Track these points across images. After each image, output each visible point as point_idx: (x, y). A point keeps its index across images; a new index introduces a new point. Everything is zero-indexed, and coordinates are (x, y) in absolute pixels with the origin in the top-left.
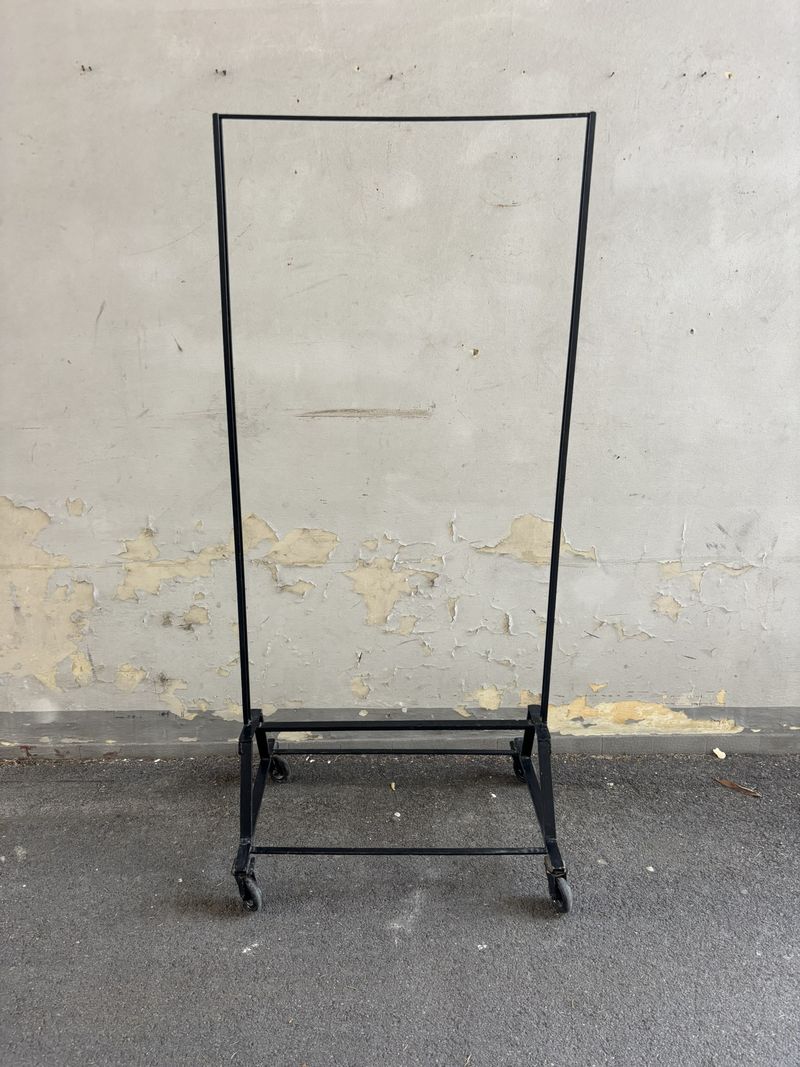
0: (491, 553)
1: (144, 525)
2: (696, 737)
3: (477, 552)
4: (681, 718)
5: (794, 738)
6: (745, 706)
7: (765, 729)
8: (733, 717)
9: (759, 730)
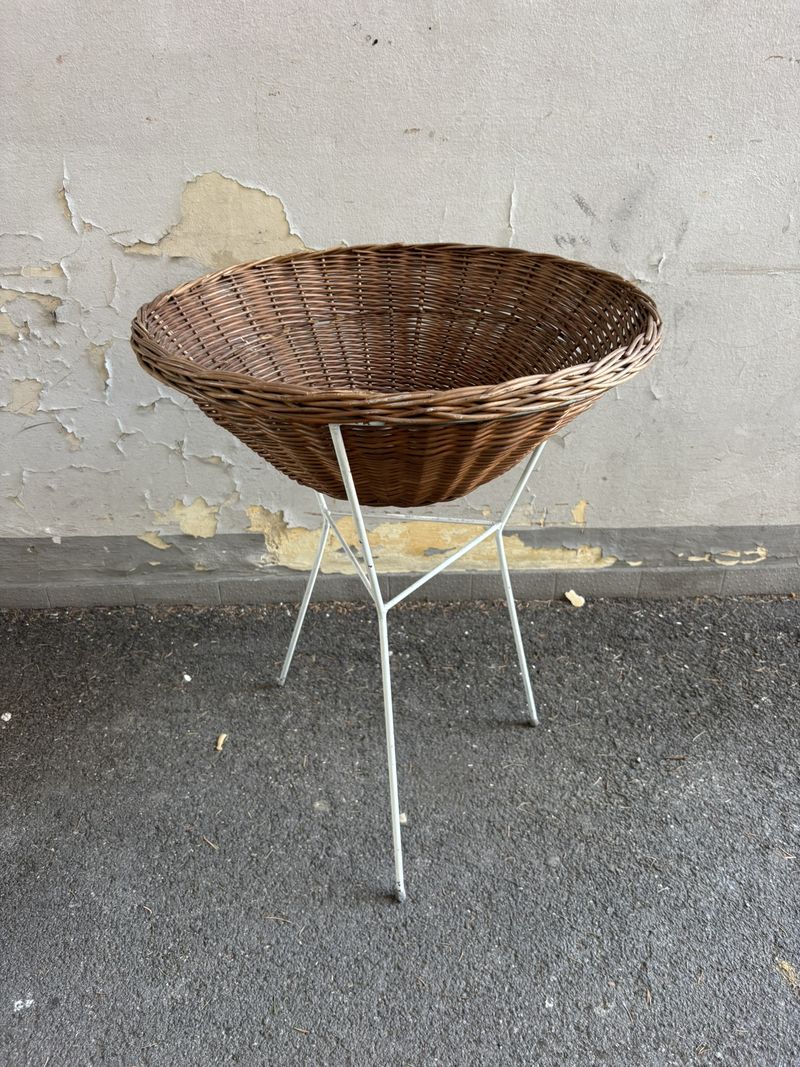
2: (538, 575)
3: (126, 254)
4: (514, 546)
5: (694, 574)
6: (619, 526)
7: (650, 561)
8: (598, 544)
9: (639, 563)
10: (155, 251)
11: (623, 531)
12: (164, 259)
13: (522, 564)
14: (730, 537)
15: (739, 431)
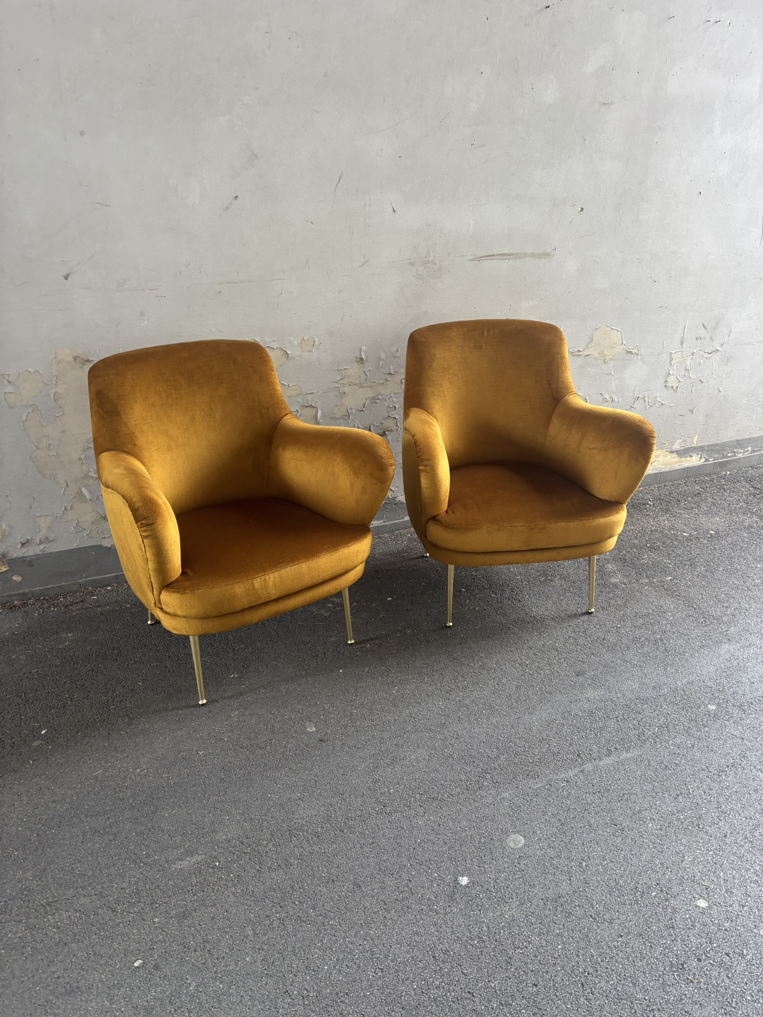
0: (580, 355)
1: (358, 355)
2: (681, 469)
3: (572, 355)
4: (675, 457)
5: (730, 461)
6: (706, 444)
7: (716, 458)
8: (700, 453)
9: (712, 459)
10: (581, 353)
11: (708, 446)
12: (584, 356)
13: (676, 465)
14: (740, 444)
15: (744, 401)
